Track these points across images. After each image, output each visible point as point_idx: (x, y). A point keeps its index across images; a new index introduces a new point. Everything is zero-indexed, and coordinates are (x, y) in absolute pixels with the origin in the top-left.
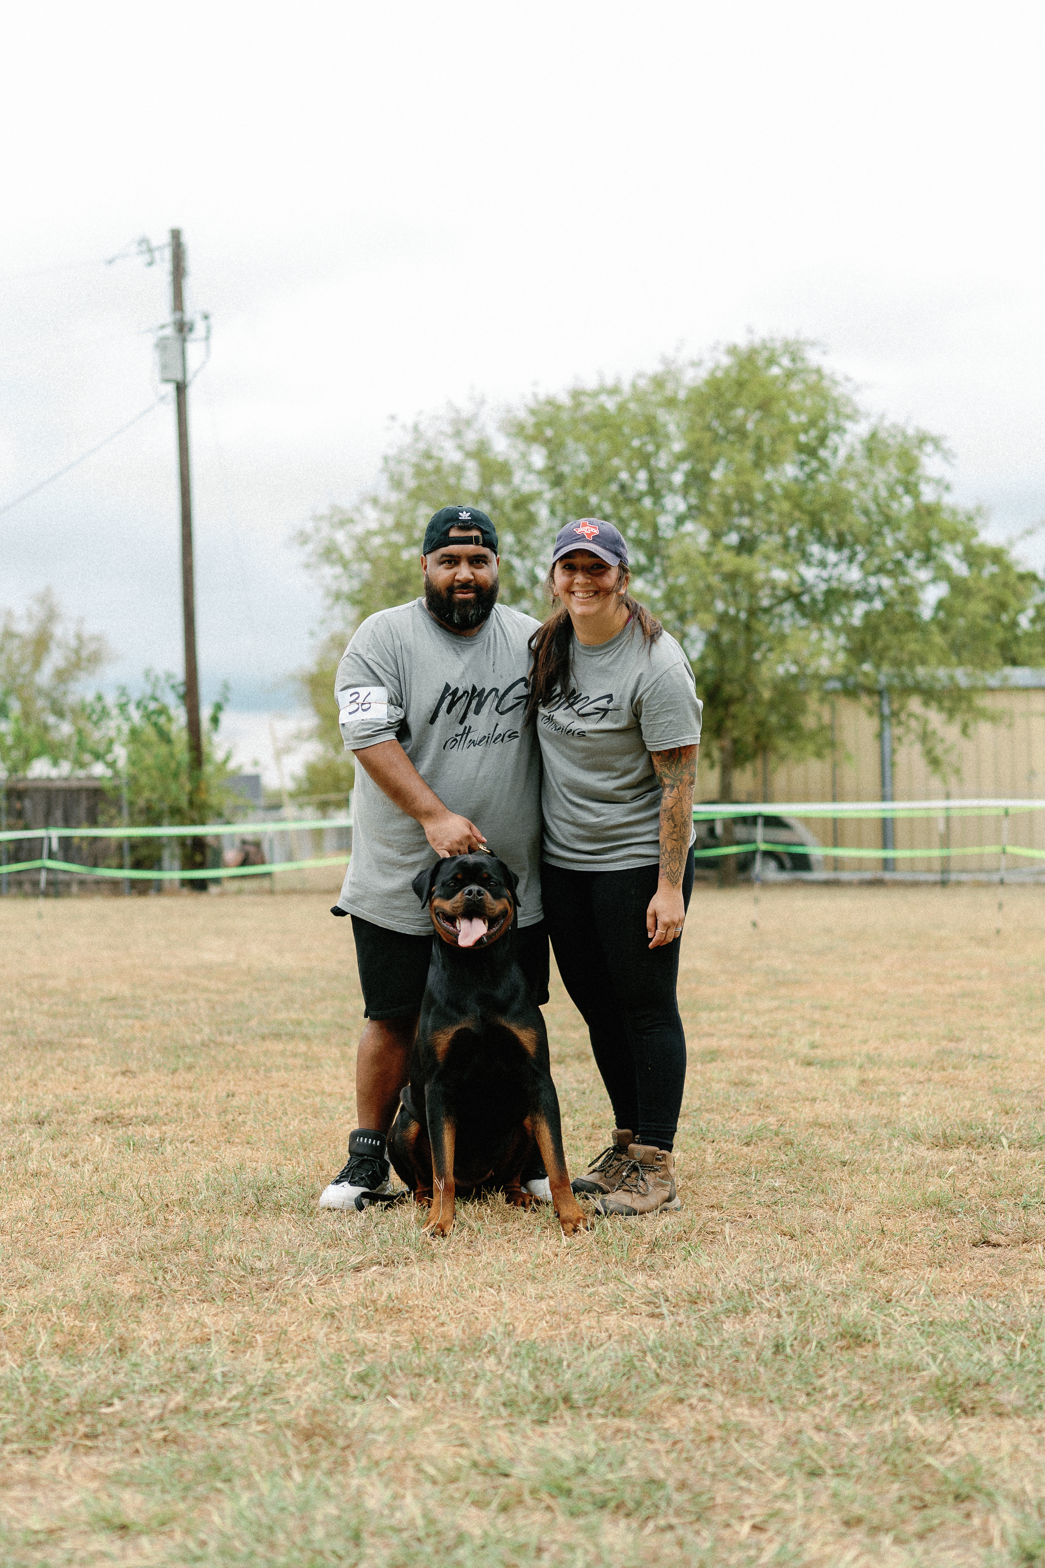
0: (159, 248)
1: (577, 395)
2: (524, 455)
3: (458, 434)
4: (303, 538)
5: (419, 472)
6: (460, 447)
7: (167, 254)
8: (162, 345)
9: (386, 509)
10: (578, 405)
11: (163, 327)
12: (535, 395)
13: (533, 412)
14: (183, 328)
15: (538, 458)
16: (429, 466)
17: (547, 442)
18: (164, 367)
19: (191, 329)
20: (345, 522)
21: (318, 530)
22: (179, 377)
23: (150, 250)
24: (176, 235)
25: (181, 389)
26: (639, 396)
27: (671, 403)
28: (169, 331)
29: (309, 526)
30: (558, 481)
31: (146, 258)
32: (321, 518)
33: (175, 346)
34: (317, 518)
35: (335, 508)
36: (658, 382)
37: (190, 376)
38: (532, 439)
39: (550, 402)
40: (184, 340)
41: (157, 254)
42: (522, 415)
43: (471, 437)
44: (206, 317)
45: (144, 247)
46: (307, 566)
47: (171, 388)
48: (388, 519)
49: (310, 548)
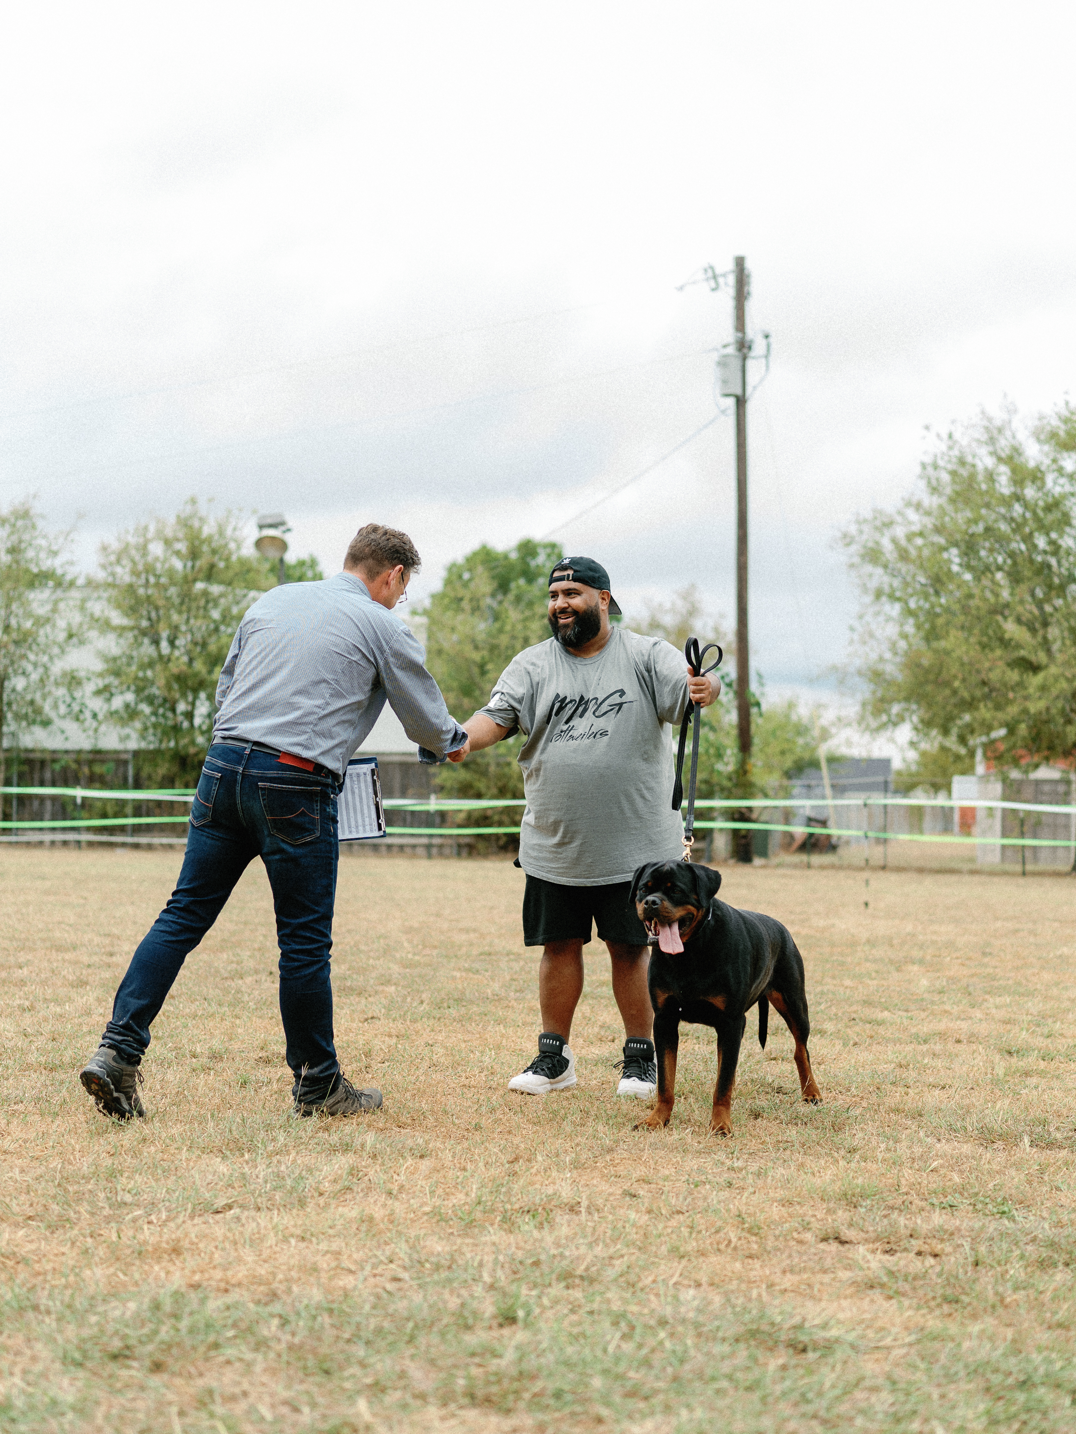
0: (724, 275)
2: (1056, 460)
3: (991, 440)
4: (847, 540)
5: (956, 477)
6: (994, 453)
7: (731, 279)
8: (723, 363)
9: (928, 513)
11: (725, 346)
12: (1067, 405)
13: (1066, 421)
14: (743, 346)
16: (965, 472)
18: (725, 382)
19: (750, 348)
20: (889, 524)
21: (861, 532)
22: (739, 392)
23: (715, 277)
24: (740, 263)
25: (741, 402)
28: (731, 350)
29: (853, 529)
31: (713, 284)
32: (865, 521)
33: (736, 364)
34: (861, 522)
35: (877, 512)
37: (749, 391)
40: (744, 358)
41: (721, 280)
42: (1055, 423)
44: (767, 337)
45: (710, 274)
46: (852, 566)
47: (731, 402)
48: (929, 522)
49: (854, 548)
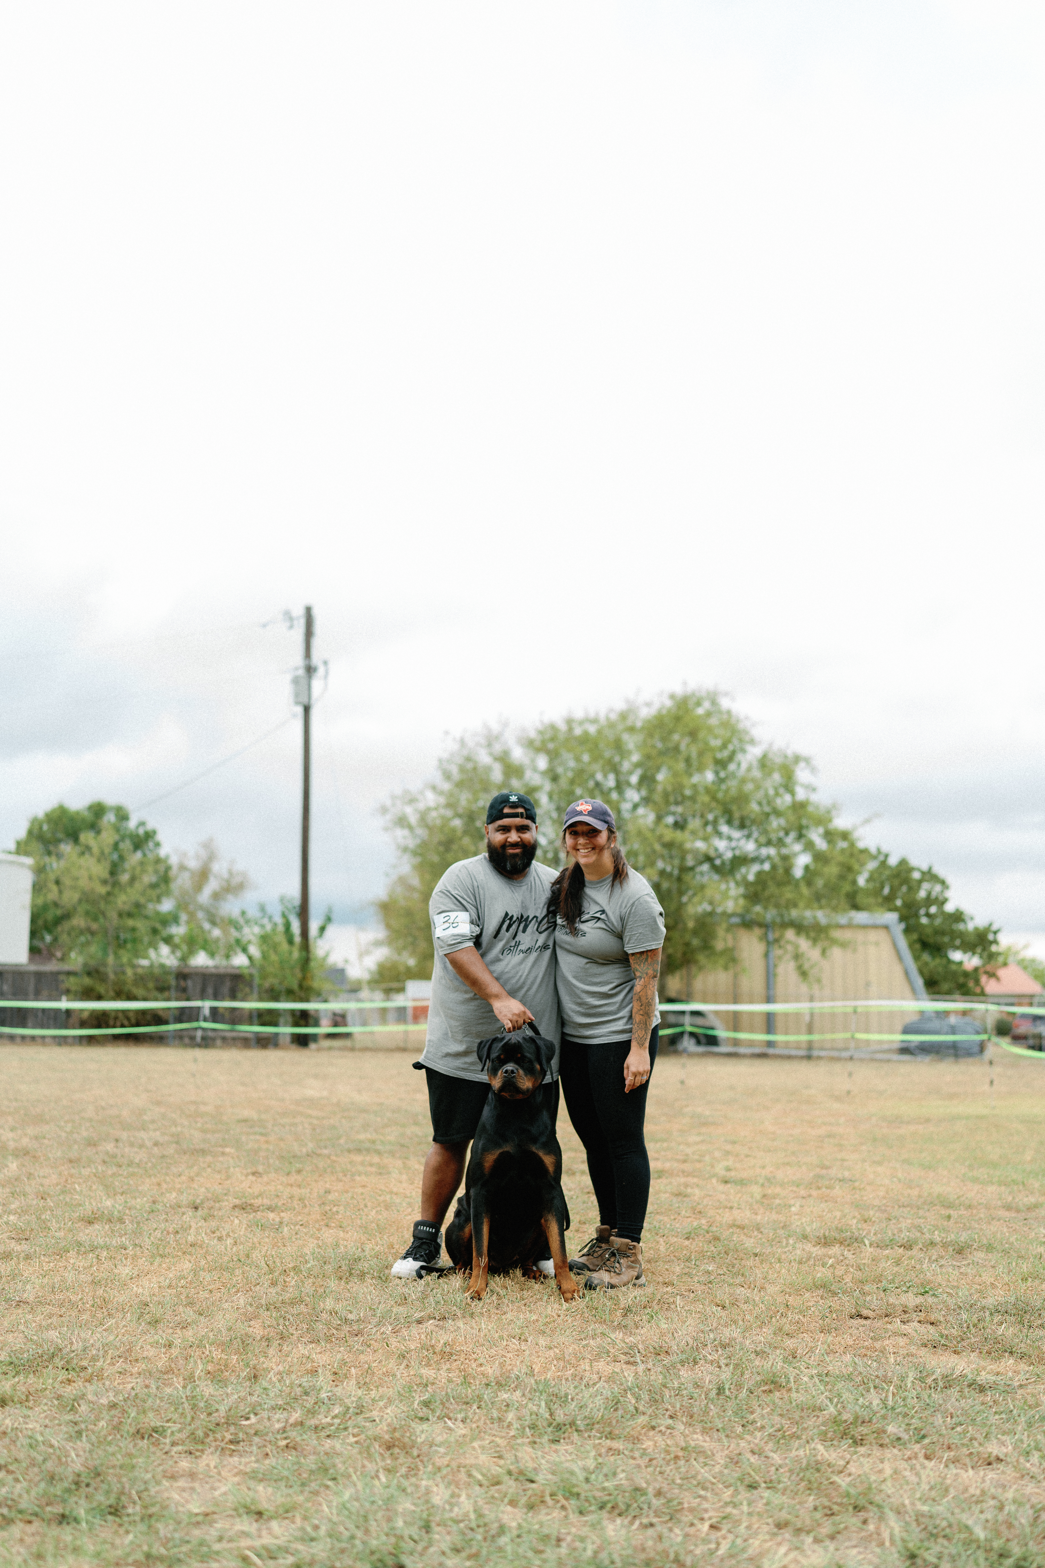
0: (297, 618)
1: (570, 722)
2: (533, 761)
3: (489, 745)
4: (384, 810)
5: (462, 769)
6: (491, 754)
7: (302, 622)
8: (296, 681)
9: (441, 793)
10: (570, 729)
11: (296, 669)
12: (542, 722)
13: (541, 732)
14: (310, 670)
15: (542, 763)
16: (469, 766)
17: (548, 752)
18: (297, 695)
19: (315, 671)
20: (412, 801)
21: (394, 805)
22: (306, 701)
23: (291, 619)
24: (308, 611)
25: (307, 710)
26: (611, 725)
27: (631, 729)
28: (301, 672)
29: (388, 803)
30: (555, 779)
31: (289, 624)
32: (397, 797)
33: (304, 681)
34: (394, 797)
35: (406, 792)
36: (623, 716)
37: (313, 701)
38: (538, 750)
39: (553, 727)
40: (310, 678)
41: (295, 622)
42: (533, 734)
43: (498, 748)
45: (287, 617)
46: (386, 829)
47: (300, 710)
48: (442, 800)
49: (388, 817)
